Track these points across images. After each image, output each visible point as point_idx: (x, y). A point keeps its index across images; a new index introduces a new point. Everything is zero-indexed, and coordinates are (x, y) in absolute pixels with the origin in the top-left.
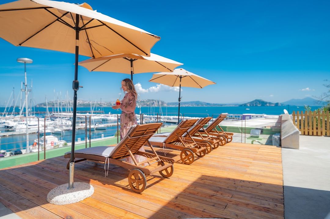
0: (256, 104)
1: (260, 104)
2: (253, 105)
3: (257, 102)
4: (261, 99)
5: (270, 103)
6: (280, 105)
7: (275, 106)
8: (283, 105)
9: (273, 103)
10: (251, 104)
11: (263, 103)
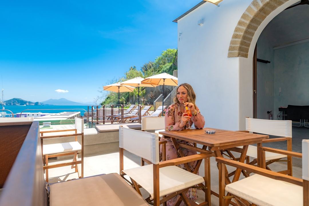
0: (13, 103)
1: (19, 103)
2: (11, 104)
3: (15, 101)
4: (20, 98)
5: (29, 102)
6: (40, 104)
7: (35, 105)
8: (43, 105)
9: (33, 102)
10: (8, 103)
11: (22, 102)
